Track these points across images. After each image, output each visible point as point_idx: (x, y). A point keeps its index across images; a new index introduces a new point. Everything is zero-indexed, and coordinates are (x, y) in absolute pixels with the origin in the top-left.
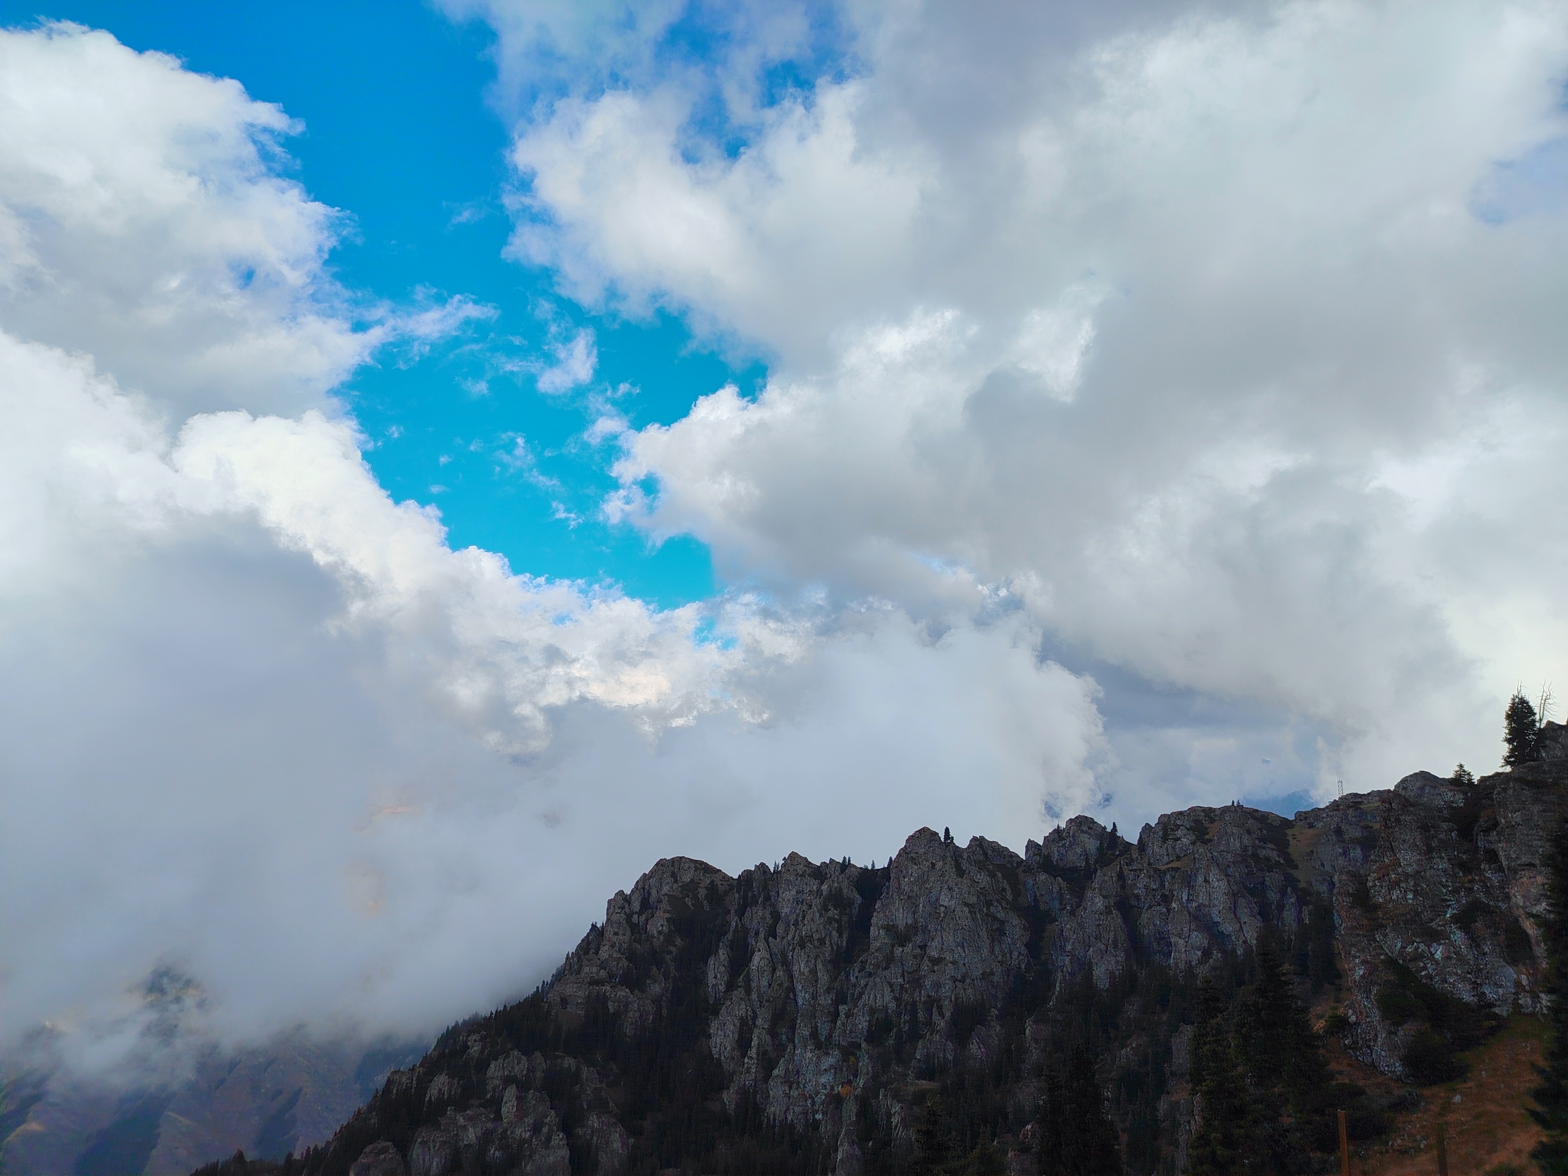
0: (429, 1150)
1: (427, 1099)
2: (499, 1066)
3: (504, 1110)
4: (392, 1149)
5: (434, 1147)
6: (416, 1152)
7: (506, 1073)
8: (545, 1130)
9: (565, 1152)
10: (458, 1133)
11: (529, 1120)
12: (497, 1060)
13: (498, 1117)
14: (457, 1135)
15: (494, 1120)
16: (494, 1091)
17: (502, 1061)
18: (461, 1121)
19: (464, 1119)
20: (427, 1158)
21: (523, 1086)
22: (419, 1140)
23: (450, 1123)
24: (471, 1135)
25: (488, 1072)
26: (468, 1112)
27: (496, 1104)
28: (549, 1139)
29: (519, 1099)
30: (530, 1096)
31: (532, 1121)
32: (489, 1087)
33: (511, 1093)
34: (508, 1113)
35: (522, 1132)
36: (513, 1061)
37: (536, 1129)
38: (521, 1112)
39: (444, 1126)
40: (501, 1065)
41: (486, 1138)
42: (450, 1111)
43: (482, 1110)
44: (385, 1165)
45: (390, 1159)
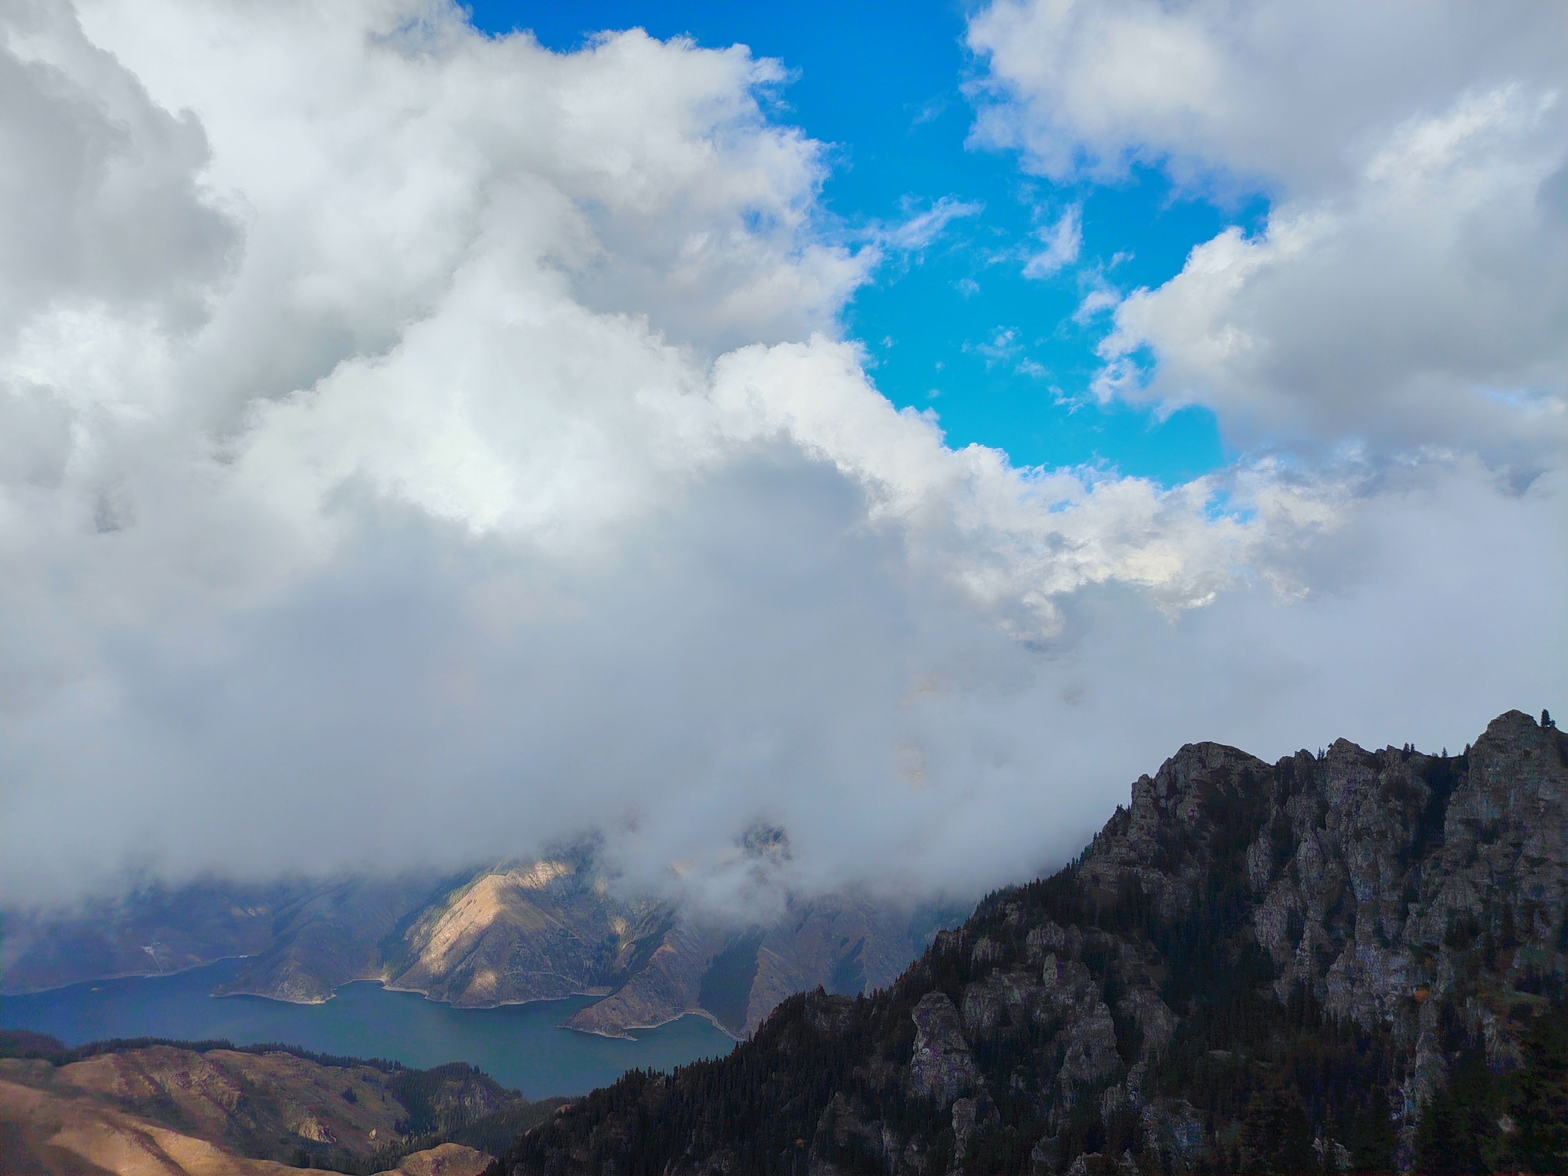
0: (979, 1004)
1: (973, 959)
2: (1038, 935)
3: (1046, 976)
4: (947, 1000)
5: (984, 1002)
6: (968, 1004)
7: (1045, 942)
8: (1087, 999)
9: (1109, 1022)
10: (1004, 992)
11: (1072, 988)
12: (1035, 929)
13: (1041, 982)
14: (1004, 994)
15: (1037, 984)
16: (1035, 957)
17: (1040, 931)
18: (1007, 982)
19: (1009, 980)
20: (978, 1011)
21: (1063, 956)
22: (970, 995)
23: (996, 983)
24: (1017, 995)
25: (1027, 940)
26: (1012, 974)
27: (1037, 970)
28: (1092, 1008)
29: (1059, 967)
30: (1070, 966)
31: (1073, 989)
32: (1030, 953)
33: (1050, 961)
34: (1050, 979)
35: (1065, 998)
36: (1051, 932)
37: (1079, 997)
38: (1063, 978)
39: (990, 985)
40: (1039, 935)
41: (1031, 999)
42: (995, 971)
43: (1025, 974)
44: (941, 1012)
45: (946, 1008)
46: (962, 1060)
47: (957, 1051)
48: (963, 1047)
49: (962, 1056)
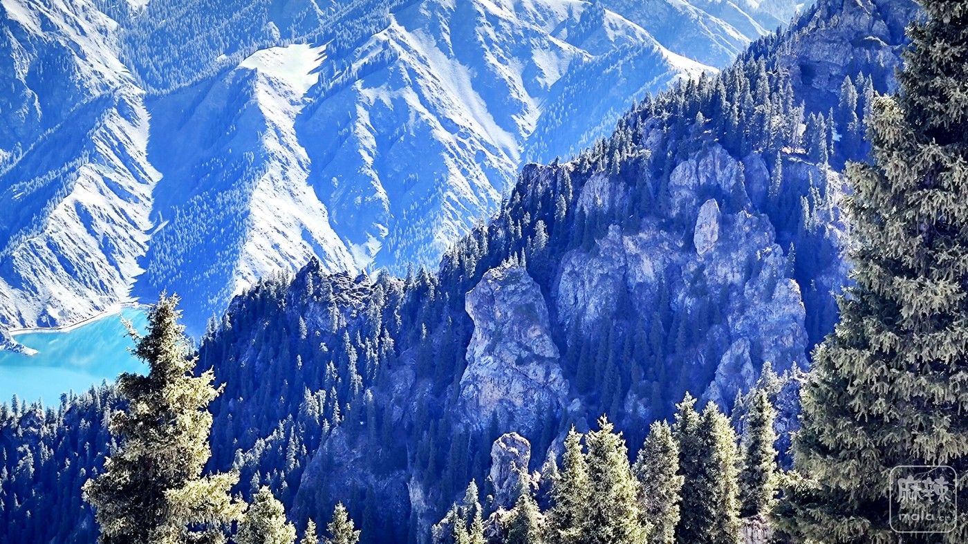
0: (583, 284)
1: (578, 210)
2: (691, 170)
3: (698, 239)
4: (527, 279)
5: (590, 281)
6: (565, 284)
7: (703, 180)
8: (765, 274)
9: (799, 309)
10: (626, 265)
11: (740, 256)
12: (687, 160)
13: (690, 246)
14: (625, 267)
15: (683, 250)
16: (682, 206)
17: (695, 162)
18: (631, 247)
19: (635, 244)
20: (580, 296)
21: (729, 205)
22: (568, 269)
23: (613, 249)
24: (648, 270)
25: (672, 178)
26: (641, 235)
27: (684, 227)
28: (771, 287)
29: (725, 223)
30: (741, 220)
31: (743, 259)
32: (676, 201)
33: (709, 212)
34: (705, 241)
35: (727, 273)
36: (714, 164)
37: (751, 270)
38: (727, 243)
39: (604, 253)
40: (693, 168)
41: (672, 274)
42: (613, 231)
43: (664, 234)
44: (516, 298)
45: (524, 293)
46: (547, 375)
47: (540, 359)
48: (550, 352)
49: (548, 368)
